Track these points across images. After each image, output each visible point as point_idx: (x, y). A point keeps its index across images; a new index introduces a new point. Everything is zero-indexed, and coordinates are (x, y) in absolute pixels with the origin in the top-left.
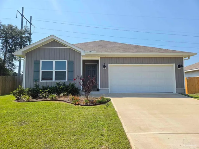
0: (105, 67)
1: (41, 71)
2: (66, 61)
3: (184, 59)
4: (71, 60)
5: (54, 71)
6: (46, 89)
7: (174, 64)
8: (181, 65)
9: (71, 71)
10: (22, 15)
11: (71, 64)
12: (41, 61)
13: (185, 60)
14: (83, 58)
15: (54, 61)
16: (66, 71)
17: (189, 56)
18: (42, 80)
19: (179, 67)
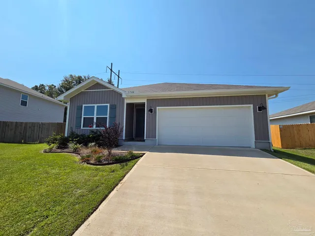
1: (83, 117)
2: (108, 105)
4: (113, 104)
5: (95, 117)
6: (77, 136)
7: (252, 105)
8: (263, 107)
9: (113, 117)
10: (111, 70)
11: (113, 108)
12: (84, 105)
13: (268, 99)
14: (127, 101)
15: (96, 106)
16: (108, 116)
17: (276, 92)
18: (83, 127)
19: (260, 109)
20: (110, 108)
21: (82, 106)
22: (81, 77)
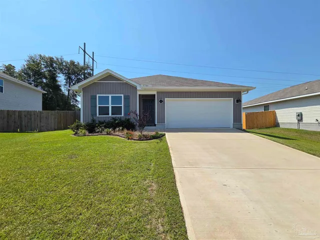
0: (161, 101)
1: (98, 106)
2: (122, 95)
3: (242, 93)
4: (127, 95)
5: (110, 106)
6: (103, 123)
7: (232, 99)
8: (240, 100)
9: (127, 106)
10: (84, 51)
11: (127, 98)
12: (98, 95)
14: (139, 93)
15: (110, 96)
16: (123, 105)
17: (248, 90)
18: (99, 115)
19: (237, 101)
20: (124, 98)
21: (96, 96)
22: (53, 58)
